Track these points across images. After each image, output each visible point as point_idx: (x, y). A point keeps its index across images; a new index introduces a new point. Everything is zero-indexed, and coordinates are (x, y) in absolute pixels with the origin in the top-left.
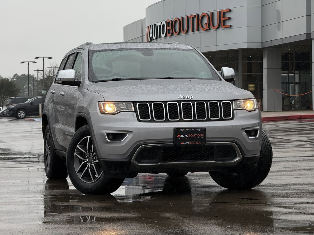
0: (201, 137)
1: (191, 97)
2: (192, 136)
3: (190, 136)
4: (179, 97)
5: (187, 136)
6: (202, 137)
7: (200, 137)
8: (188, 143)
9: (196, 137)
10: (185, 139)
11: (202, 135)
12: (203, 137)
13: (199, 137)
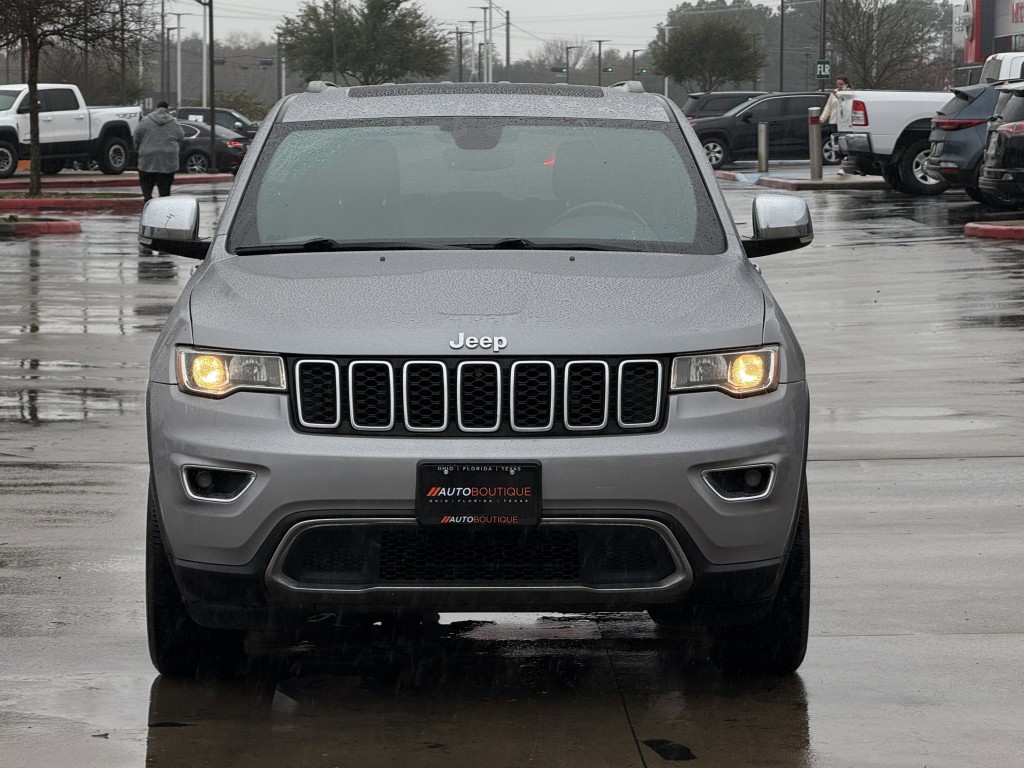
0: (519, 498)
1: (500, 344)
2: (484, 492)
3: (479, 492)
4: (452, 344)
5: (467, 492)
6: (524, 498)
7: (516, 497)
8: (470, 519)
9: (502, 497)
10: (456, 506)
11: (526, 491)
12: (527, 498)
13: (513, 498)
